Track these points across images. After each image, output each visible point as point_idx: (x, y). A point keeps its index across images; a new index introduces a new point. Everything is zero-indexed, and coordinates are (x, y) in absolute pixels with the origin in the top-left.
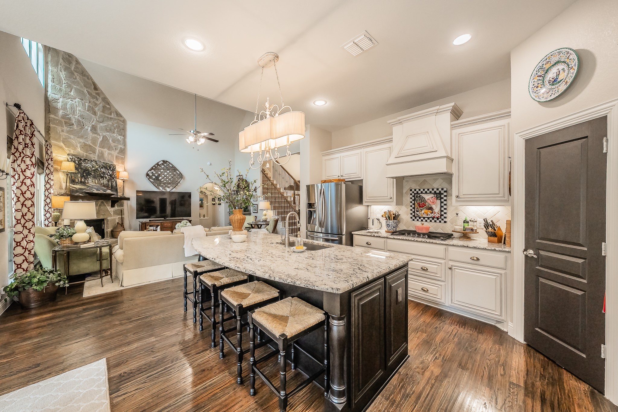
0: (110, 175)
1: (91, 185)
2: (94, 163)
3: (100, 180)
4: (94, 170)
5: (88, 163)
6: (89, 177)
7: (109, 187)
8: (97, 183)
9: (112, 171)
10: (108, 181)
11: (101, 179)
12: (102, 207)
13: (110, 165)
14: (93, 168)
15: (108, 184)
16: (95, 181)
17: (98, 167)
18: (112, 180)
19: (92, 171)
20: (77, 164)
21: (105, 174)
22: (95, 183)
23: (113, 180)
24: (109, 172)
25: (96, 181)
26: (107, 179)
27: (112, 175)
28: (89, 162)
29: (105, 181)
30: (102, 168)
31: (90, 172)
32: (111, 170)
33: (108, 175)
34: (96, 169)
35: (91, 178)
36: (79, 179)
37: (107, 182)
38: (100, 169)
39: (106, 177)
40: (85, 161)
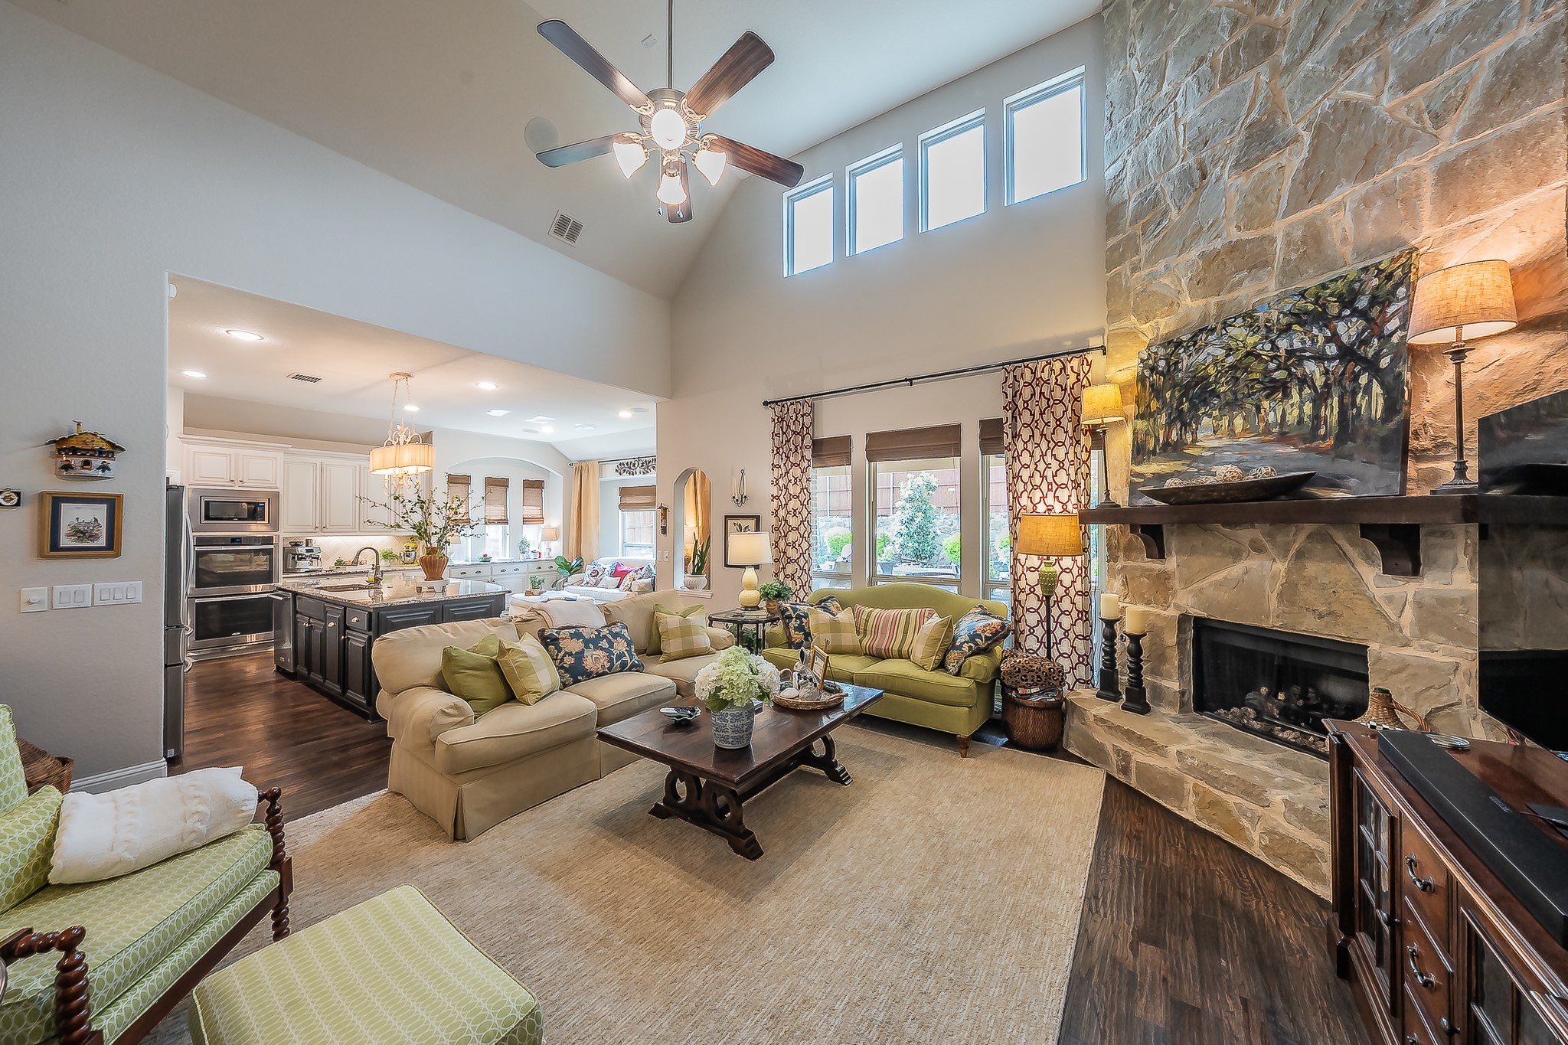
0: (1347, 353)
1: (1210, 449)
2: (1238, 331)
3: (1258, 408)
4: (1232, 367)
5: (1206, 345)
6: (1203, 410)
7: (1324, 438)
8: (1238, 429)
9: (1363, 314)
10: (1320, 399)
11: (1266, 404)
12: (1312, 568)
13: (1353, 281)
14: (1231, 360)
15: (1316, 417)
16: (1231, 423)
17: (1256, 338)
18: (1356, 377)
19: (1221, 378)
20: (1162, 373)
21: (1300, 360)
22: (1232, 433)
23: (1363, 380)
24: (1334, 338)
25: (1239, 422)
26: (1313, 387)
27: (1366, 343)
28: (1214, 336)
29: (1295, 407)
30: (1286, 330)
31: (1212, 383)
32: (1355, 312)
33: (1320, 358)
34: (1249, 354)
35: (1210, 416)
36: (1161, 432)
37: (1308, 408)
38: (1273, 342)
39: (1304, 381)
40: (1195, 343)
